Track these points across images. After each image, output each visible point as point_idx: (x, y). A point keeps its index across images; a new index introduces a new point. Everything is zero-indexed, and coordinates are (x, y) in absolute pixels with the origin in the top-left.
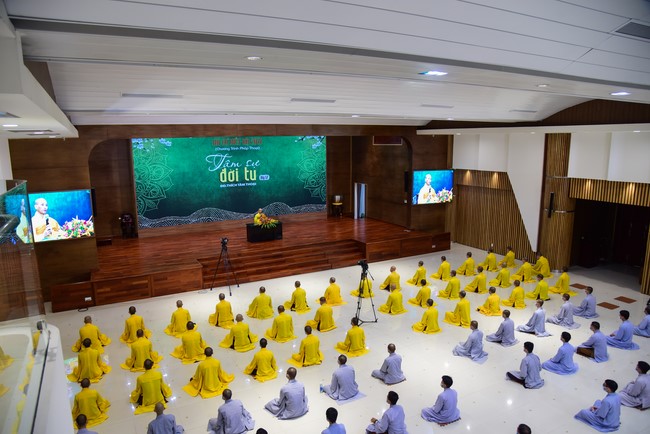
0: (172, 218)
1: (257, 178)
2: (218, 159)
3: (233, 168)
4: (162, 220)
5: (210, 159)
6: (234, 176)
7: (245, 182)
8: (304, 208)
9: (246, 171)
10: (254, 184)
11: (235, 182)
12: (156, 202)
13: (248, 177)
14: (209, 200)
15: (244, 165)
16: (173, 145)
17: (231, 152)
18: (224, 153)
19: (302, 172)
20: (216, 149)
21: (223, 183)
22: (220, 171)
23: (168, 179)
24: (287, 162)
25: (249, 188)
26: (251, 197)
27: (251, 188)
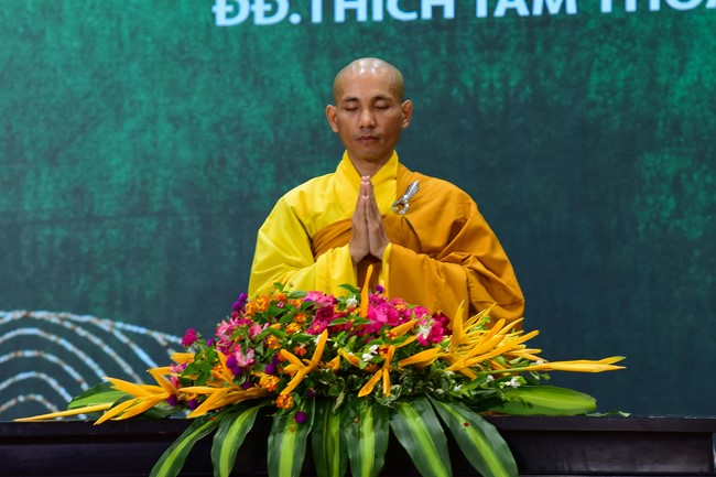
14: (43, 194)
25: (653, 44)
26: (677, 187)
27: (666, 50)
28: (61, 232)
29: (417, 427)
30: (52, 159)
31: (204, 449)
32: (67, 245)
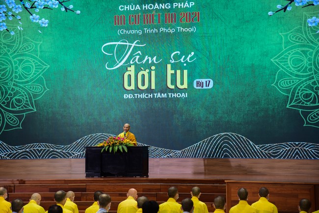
0: (42, 146)
1: (190, 84)
2: (121, 50)
3: (148, 66)
4: (28, 147)
5: (109, 49)
6: (148, 79)
7: (166, 90)
8: (285, 147)
9: (170, 72)
10: (184, 95)
11: (149, 90)
12: (20, 118)
13: (174, 81)
14: (104, 119)
15: (167, 61)
16: (50, 24)
17: (144, 38)
18: (131, 38)
19: (282, 75)
20: (120, 32)
21: (128, 92)
22: (124, 69)
23: (40, 81)
24: (249, 55)
25: (175, 101)
26: (178, 119)
27: (177, 102)
28: (106, 124)
29: (120, 147)
30: (105, 115)
31: (105, 149)
32: (107, 125)
